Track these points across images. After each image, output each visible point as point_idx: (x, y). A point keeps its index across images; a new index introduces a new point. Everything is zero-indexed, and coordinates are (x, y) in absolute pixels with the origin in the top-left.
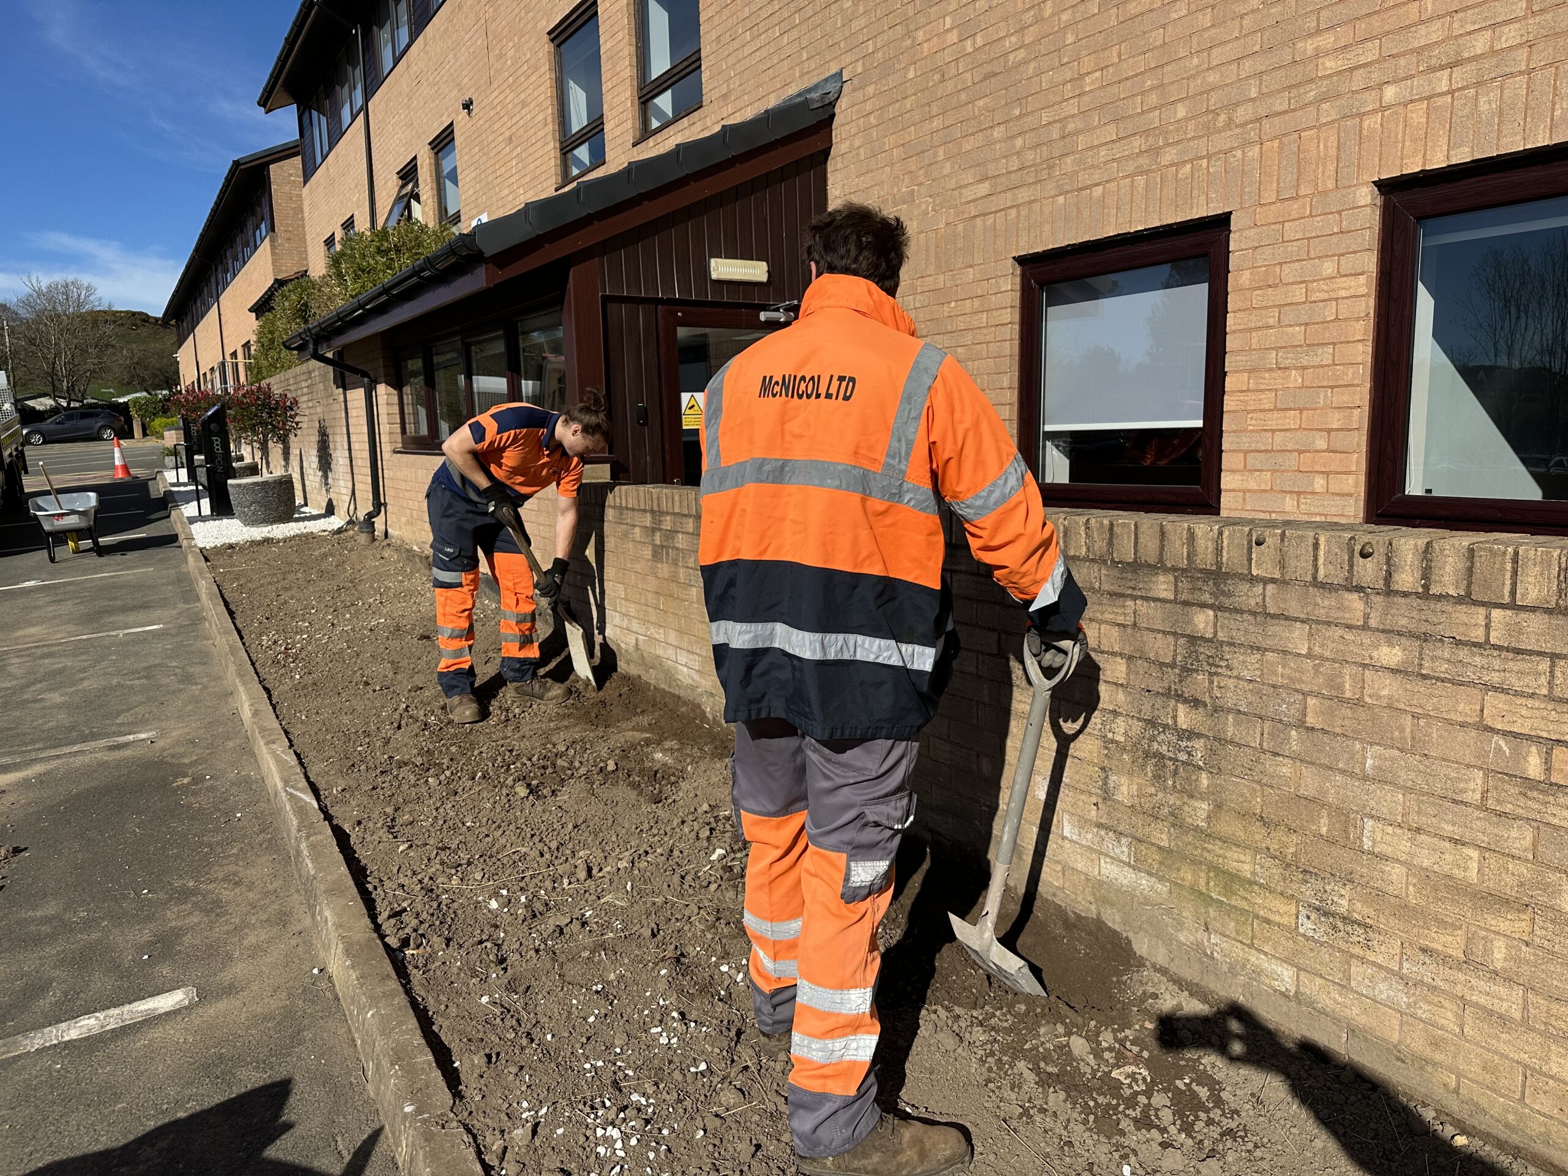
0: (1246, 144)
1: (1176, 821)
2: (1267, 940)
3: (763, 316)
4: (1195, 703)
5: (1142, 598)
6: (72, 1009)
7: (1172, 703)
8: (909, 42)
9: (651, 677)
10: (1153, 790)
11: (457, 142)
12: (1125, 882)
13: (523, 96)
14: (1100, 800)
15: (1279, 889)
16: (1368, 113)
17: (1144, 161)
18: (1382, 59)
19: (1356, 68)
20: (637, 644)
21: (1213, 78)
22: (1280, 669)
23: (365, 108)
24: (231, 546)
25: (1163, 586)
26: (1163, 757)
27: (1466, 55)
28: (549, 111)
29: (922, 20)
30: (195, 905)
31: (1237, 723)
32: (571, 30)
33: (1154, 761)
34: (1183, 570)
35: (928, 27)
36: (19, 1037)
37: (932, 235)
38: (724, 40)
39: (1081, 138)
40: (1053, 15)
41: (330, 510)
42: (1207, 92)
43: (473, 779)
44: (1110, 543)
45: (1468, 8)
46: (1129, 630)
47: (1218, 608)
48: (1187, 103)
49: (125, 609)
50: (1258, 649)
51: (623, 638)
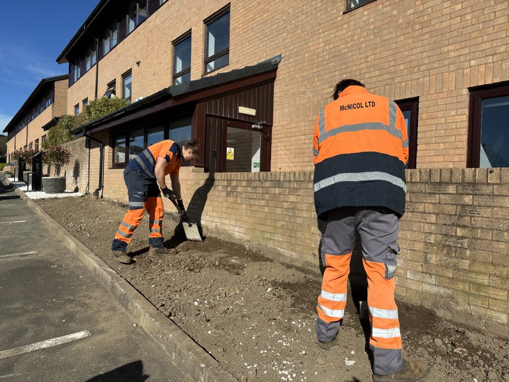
0: (424, 77)
1: (456, 268)
2: (495, 306)
3: (253, 126)
4: (464, 227)
5: (443, 194)
6: (40, 338)
7: (455, 228)
8: (306, 46)
9: (222, 237)
10: (446, 258)
11: (133, 74)
12: (434, 291)
13: (160, 61)
14: (423, 264)
15: (500, 287)
16: (466, 68)
17: (389, 81)
18: (470, 53)
19: (462, 55)
20: (216, 226)
21: (412, 58)
22: (500, 213)
23: (97, 63)
24: (43, 199)
25: (451, 189)
26: (451, 246)
27: (497, 52)
28: (170, 65)
29: (311, 40)
30: (76, 304)
31: (482, 232)
32: (180, 41)
33: (447, 248)
34: (460, 183)
35: (313, 42)
36: (22, 347)
37: (312, 104)
38: (238, 45)
39: (366, 74)
40: (357, 39)
41: (76, 190)
42: (411, 62)
43: (169, 266)
44: (430, 176)
45: (498, 39)
46: (437, 205)
47: (474, 195)
48: (404, 65)
49: (8, 216)
50: (491, 207)
51: (210, 225)
